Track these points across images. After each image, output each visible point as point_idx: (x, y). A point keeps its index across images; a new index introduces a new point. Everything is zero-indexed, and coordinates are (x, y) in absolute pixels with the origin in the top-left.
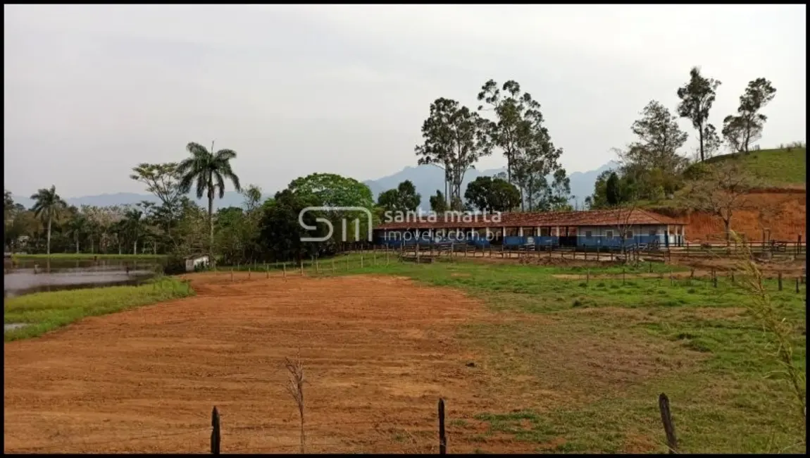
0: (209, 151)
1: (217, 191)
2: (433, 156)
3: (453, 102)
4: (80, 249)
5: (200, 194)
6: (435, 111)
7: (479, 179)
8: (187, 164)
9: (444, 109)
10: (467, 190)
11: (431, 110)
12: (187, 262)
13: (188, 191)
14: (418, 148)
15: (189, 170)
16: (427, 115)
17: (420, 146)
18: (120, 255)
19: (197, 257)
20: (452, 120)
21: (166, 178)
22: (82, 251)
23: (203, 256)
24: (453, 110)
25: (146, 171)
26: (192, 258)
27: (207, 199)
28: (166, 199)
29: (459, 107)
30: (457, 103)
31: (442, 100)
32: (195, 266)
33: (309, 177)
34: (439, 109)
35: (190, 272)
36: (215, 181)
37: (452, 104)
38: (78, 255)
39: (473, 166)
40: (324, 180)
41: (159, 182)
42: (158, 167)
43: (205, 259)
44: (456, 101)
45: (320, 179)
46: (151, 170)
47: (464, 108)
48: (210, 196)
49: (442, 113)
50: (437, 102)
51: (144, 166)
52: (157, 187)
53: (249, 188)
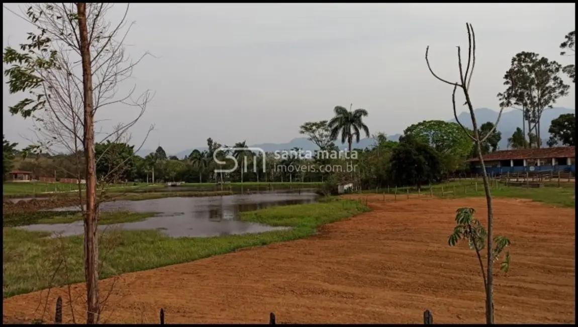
0: (349, 110)
1: (355, 137)
2: (513, 100)
3: (534, 54)
4: (259, 179)
5: (343, 141)
6: (516, 62)
7: (561, 116)
8: (334, 121)
9: (524, 61)
10: (551, 126)
11: (513, 62)
12: (339, 187)
13: (336, 139)
14: (500, 94)
15: (336, 125)
16: (509, 67)
17: (502, 93)
18: (291, 183)
19: (346, 184)
20: (531, 70)
21: (321, 130)
22: (260, 181)
23: (349, 183)
24: (532, 61)
25: (308, 128)
26: (343, 185)
27: (348, 144)
28: (321, 145)
29: (539, 58)
30: (538, 55)
31: (523, 53)
32: (345, 190)
33: (420, 124)
34: (520, 60)
35: (341, 194)
36: (353, 131)
37: (532, 56)
38: (258, 183)
39: (551, 107)
40: (430, 125)
41: (317, 134)
42: (315, 124)
43: (351, 185)
44: (536, 53)
45: (428, 125)
46: (312, 126)
47: (543, 58)
48: (350, 141)
49: (523, 64)
50: (518, 55)
51: (307, 124)
52: (315, 137)
53: (378, 135)
